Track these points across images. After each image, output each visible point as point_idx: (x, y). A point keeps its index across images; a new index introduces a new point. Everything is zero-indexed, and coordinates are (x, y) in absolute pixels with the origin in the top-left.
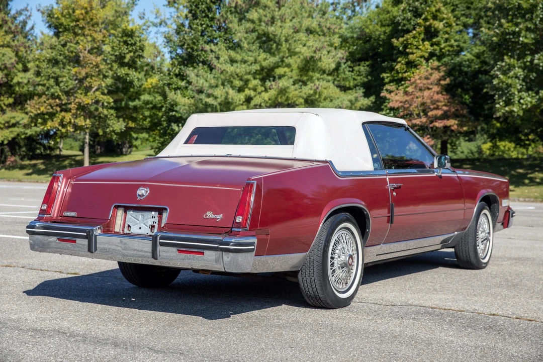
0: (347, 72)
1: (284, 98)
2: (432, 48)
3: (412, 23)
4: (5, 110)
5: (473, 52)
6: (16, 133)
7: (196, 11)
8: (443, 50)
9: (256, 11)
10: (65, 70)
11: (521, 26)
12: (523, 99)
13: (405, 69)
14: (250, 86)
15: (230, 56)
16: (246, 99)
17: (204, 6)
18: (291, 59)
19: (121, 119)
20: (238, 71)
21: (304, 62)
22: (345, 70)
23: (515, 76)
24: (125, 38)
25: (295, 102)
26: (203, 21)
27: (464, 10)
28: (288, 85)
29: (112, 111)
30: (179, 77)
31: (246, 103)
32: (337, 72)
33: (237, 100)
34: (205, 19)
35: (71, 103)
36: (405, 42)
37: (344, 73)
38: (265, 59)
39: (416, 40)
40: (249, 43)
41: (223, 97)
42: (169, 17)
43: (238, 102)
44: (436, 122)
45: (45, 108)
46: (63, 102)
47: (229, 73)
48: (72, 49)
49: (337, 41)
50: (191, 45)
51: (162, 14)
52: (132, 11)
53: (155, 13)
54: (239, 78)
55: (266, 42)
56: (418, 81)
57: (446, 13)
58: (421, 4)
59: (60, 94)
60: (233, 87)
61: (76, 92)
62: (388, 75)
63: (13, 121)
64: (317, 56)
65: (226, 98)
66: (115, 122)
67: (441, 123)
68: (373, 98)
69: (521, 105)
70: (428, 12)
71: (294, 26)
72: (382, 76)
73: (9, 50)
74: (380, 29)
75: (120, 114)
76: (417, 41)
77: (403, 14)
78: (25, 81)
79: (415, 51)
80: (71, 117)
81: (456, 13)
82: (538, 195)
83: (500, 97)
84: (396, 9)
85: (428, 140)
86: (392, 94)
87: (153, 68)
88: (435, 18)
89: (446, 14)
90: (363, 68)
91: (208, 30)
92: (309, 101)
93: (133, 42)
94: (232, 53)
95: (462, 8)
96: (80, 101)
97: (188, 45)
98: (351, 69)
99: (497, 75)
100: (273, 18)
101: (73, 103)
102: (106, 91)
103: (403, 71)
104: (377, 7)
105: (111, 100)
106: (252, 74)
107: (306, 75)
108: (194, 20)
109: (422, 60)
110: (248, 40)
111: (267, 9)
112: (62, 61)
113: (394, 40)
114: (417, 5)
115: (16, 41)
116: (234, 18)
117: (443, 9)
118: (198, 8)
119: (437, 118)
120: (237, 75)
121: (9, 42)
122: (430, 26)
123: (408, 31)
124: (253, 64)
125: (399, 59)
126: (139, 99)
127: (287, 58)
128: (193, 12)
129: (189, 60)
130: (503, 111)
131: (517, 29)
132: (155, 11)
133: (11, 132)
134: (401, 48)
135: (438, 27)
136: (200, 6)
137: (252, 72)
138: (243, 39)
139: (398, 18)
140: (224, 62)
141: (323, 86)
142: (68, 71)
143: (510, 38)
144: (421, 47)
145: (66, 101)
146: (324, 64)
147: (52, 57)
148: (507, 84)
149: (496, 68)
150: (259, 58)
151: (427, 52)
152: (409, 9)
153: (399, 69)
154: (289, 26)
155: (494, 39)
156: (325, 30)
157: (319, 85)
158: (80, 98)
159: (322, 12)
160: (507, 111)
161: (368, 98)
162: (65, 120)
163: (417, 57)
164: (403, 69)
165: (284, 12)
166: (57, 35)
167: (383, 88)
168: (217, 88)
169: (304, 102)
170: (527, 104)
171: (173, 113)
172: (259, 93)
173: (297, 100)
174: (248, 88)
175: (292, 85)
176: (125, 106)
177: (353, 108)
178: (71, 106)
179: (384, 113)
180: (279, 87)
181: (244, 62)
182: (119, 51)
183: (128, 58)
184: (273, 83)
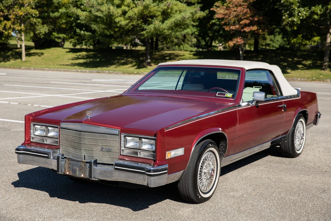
1: (147, 12)
12: (301, 12)
14: (125, 3)
16: (122, 12)
19: (45, 25)
25: (155, 14)
28: (149, 3)
29: (39, 20)
31: (123, 15)
33: (116, 13)
35: (10, 15)
41: (107, 12)
43: (117, 15)
44: (245, 28)
46: (5, 14)
59: (3, 8)
60: (113, 4)
61: (13, 7)
65: (109, 12)
66: (41, 27)
67: (248, 28)
68: (207, 11)
69: (299, 17)
75: (45, 21)
80: (10, 24)
82: (310, 76)
83: (286, 11)
85: (240, 40)
86: (218, 9)
92: (166, 13)
96: (17, 13)
101: (12, 15)
102: (34, 7)
105: (37, 12)
119: (246, 25)
126: (58, 11)
130: (287, 21)
141: (174, 4)
145: (7, 13)
148: (290, 2)
157: (170, 3)
158: (16, 11)
160: (289, 21)
161: (204, 11)
162: (7, 26)
167: (214, 4)
168: (103, 6)
169: (162, 14)
170: (303, 16)
171: (79, 21)
172: (132, 8)
173: (156, 13)
174: (123, 5)
175: (152, 3)
176: (47, 17)
177: (194, 17)
178: (11, 17)
179: (214, 21)
180: (143, 5)
184: (139, 2)
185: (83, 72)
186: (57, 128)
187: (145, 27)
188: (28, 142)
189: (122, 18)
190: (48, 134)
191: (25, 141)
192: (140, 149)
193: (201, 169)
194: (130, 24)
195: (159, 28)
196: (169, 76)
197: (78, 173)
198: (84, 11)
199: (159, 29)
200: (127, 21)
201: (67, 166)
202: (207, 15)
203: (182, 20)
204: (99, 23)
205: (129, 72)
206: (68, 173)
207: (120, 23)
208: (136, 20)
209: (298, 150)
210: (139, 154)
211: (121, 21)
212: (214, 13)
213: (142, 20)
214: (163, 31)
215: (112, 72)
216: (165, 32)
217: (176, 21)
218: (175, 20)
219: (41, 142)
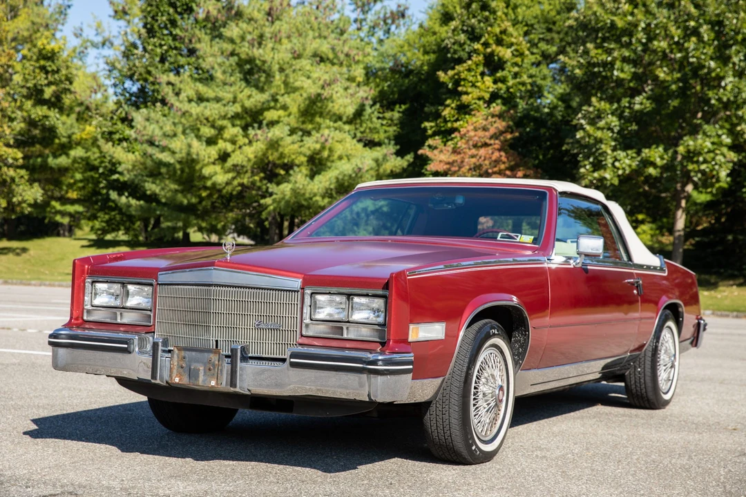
0: (375, 119)
1: (276, 155)
2: (495, 86)
3: (467, 50)
5: (556, 93)
7: (152, 26)
8: (511, 90)
9: (237, 25)
11: (616, 54)
12: (619, 161)
13: (456, 117)
14: (227, 135)
15: (198, 93)
16: (219, 155)
17: (164, 18)
18: (289, 97)
19: (36, 185)
20: (207, 113)
21: (307, 102)
22: (373, 116)
23: (606, 127)
24: (42, 63)
25: (293, 160)
26: (163, 40)
27: (543, 33)
28: (282, 136)
29: (23, 172)
30: (126, 123)
31: (220, 161)
32: (360, 119)
33: (204, 156)
34: (166, 38)
36: (456, 77)
37: (370, 119)
38: (249, 97)
39: (473, 73)
40: (224, 72)
41: (184, 152)
42: (116, 34)
43: (206, 162)
47: (195, 117)
49: (359, 73)
50: (145, 75)
51: (106, 29)
52: (63, 24)
53: (94, 28)
54: (209, 124)
55: (251, 71)
56: (472, 134)
57: (516, 35)
58: (480, 21)
60: (199, 137)
62: (433, 124)
64: (326, 93)
65: (189, 154)
66: (26, 188)
68: (410, 157)
69: (615, 170)
70: (489, 34)
71: (293, 48)
72: (423, 126)
74: (422, 58)
75: (36, 176)
76: (473, 76)
77: (454, 35)
79: (470, 90)
81: (532, 36)
83: (587, 157)
84: (446, 28)
86: (436, 152)
87: (88, 108)
88: (499, 42)
89: (515, 38)
90: (398, 114)
91: (170, 53)
92: (317, 161)
93: (55, 69)
94: (201, 88)
95: (540, 31)
97: (140, 74)
98: (381, 115)
99: (582, 125)
100: (261, 36)
102: (12, 142)
103: (452, 119)
104: (421, 26)
105: (20, 155)
106: (229, 119)
107: (311, 122)
108: (150, 38)
109: (481, 103)
110: (223, 68)
111: (252, 22)
113: (441, 74)
114: (474, 24)
116: (203, 36)
117: (511, 29)
118: (157, 21)
120: (207, 119)
122: (492, 54)
123: (460, 61)
124: (231, 104)
125: (448, 102)
126: (68, 155)
127: (283, 95)
128: (149, 26)
129: (143, 99)
130: (590, 178)
131: (609, 59)
132: (94, 25)
134: (450, 86)
135: (504, 55)
136: (159, 18)
137: (229, 116)
138: (216, 67)
139: (447, 41)
140: (186, 99)
141: (336, 139)
143: (600, 72)
144: (479, 84)
146: (337, 107)
148: (595, 138)
149: (580, 115)
150: (240, 96)
151: (488, 92)
152: (462, 30)
153: (447, 116)
154: (286, 49)
155: (577, 71)
156: (342, 57)
157: (329, 136)
159: (338, 30)
160: (595, 178)
161: (402, 157)
163: (473, 99)
164: (454, 116)
165: (278, 27)
167: (425, 143)
168: (175, 139)
169: (308, 161)
170: (624, 169)
171: (116, 177)
172: (240, 147)
173: (296, 158)
174: (222, 138)
175: (290, 135)
176: (41, 166)
177: (381, 170)
180: (268, 139)
181: (218, 100)
182: (34, 82)
183: (48, 92)
184: (259, 132)
186: (151, 285)
187: (272, 187)
188: (77, 320)
189: (218, 168)
190: (126, 302)
191: (71, 318)
192: (348, 322)
193: (476, 383)
194: (235, 182)
195: (302, 192)
197: (201, 378)
199: (304, 194)
200: (230, 175)
201: (176, 364)
202: (410, 164)
203: (354, 175)
204: (164, 178)
206: (177, 380)
207: (214, 178)
208: (249, 174)
209: (665, 391)
210: (345, 331)
211: (216, 173)
212: (425, 160)
213: (262, 175)
214: (311, 199)
216: (317, 201)
217: (340, 177)
218: (339, 174)
219: (108, 321)
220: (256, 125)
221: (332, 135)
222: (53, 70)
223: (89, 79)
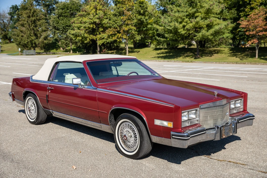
0: (226, 13)
1: (198, 25)
2: (262, 1)
4: (101, 33)
6: (104, 42)
10: (119, 18)
14: (185, 21)
15: (177, 10)
16: (183, 26)
18: (201, 9)
19: (139, 35)
20: (180, 15)
21: (206, 10)
24: (140, 5)
25: (202, 26)
28: (199, 20)
29: (136, 32)
31: (183, 28)
32: (222, 13)
35: (121, 30)
37: (225, 13)
38: (191, 10)
40: (184, 4)
43: (179, 28)
44: (260, 33)
45: (112, 32)
46: (118, 30)
47: (176, 17)
48: (121, 10)
50: (165, 6)
56: (253, 16)
59: (117, 27)
60: (177, 22)
61: (123, 26)
62: (242, 13)
63: (102, 37)
64: (211, 8)
65: (175, 27)
66: (137, 36)
67: (262, 33)
68: (235, 24)
72: (240, 14)
73: (101, 11)
75: (139, 33)
78: (106, 22)
79: (254, 3)
80: (121, 35)
85: (256, 41)
86: (242, 22)
87: (152, 15)
90: (233, 11)
92: (209, 26)
93: (143, 6)
94: (178, 8)
96: (124, 29)
97: (164, 5)
98: (228, 12)
103: (248, 12)
105: (135, 28)
107: (208, 15)
109: (257, 6)
112: (118, 14)
115: (103, 8)
119: (260, 31)
120: (180, 17)
121: (101, 8)
124: (186, 12)
125: (247, 7)
126: (147, 27)
127: (199, 9)
129: (164, 12)
133: (102, 41)
134: (248, 2)
137: (185, 16)
138: (182, 3)
140: (174, 12)
141: (214, 20)
142: (120, 18)
145: (119, 29)
146: (215, 11)
147: (114, 14)
150: (188, 10)
151: (259, 3)
153: (247, 11)
157: (212, 19)
161: (233, 24)
162: (119, 36)
163: (255, 5)
164: (249, 11)
166: (116, 5)
167: (240, 19)
168: (171, 23)
169: (207, 26)
171: (158, 32)
172: (188, 24)
174: (184, 22)
175: (201, 20)
178: (121, 31)
179: (240, 29)
180: (195, 21)
181: (182, 11)
182: (138, 9)
183: (142, 11)
184: (193, 20)
185: (159, 61)
187: (196, 34)
189: (182, 30)
194: (187, 33)
195: (205, 35)
196: (210, 63)
198: (161, 26)
199: (205, 36)
200: (186, 31)
202: (236, 25)
203: (219, 30)
204: (169, 33)
205: (186, 61)
207: (181, 33)
212: (239, 24)
214: (207, 37)
215: (176, 61)
216: (209, 37)
218: (215, 30)
220: (192, 18)
221: (213, 19)
222: (142, 6)
223: (152, 7)
